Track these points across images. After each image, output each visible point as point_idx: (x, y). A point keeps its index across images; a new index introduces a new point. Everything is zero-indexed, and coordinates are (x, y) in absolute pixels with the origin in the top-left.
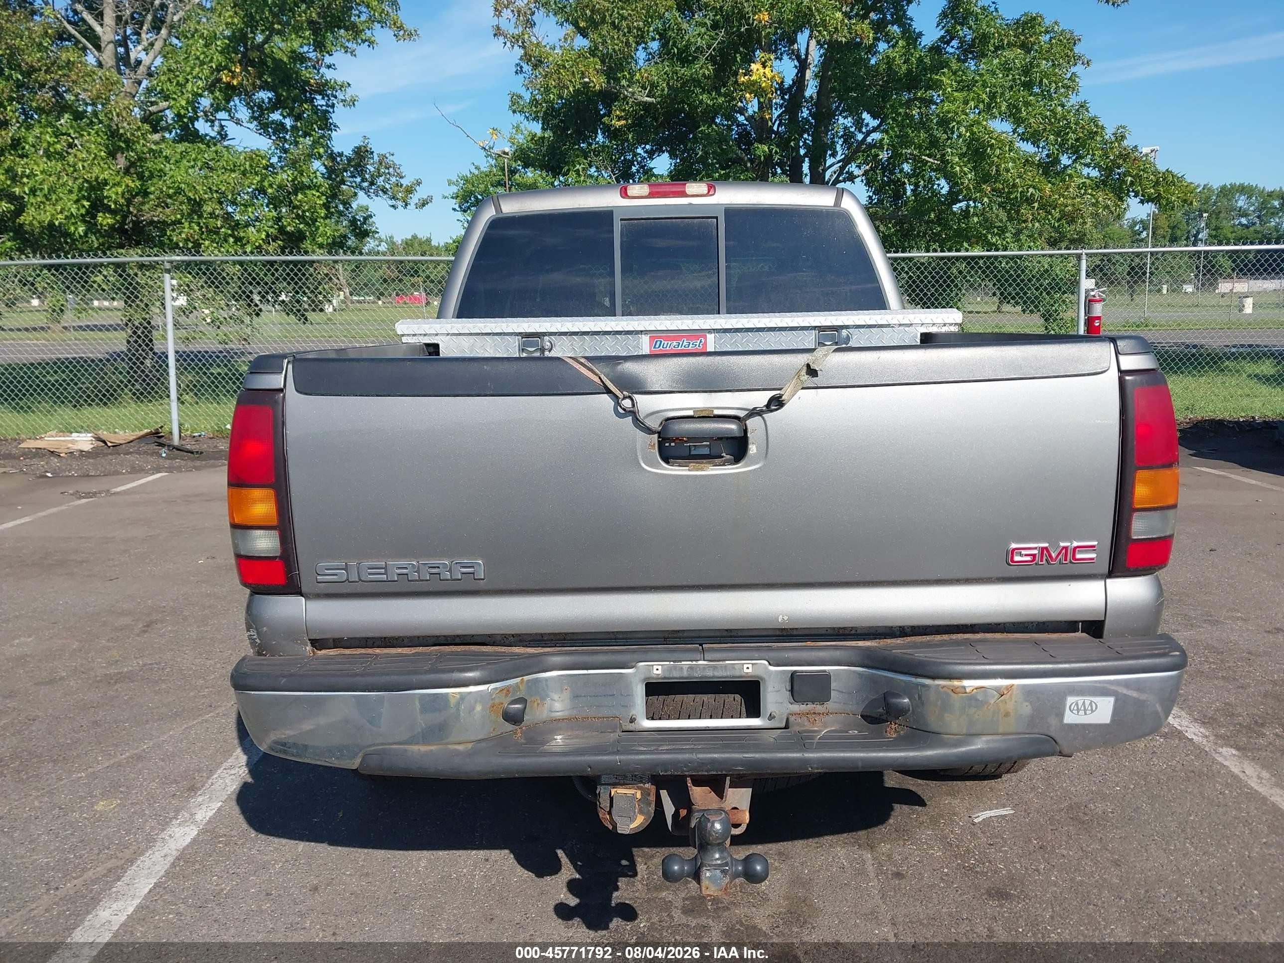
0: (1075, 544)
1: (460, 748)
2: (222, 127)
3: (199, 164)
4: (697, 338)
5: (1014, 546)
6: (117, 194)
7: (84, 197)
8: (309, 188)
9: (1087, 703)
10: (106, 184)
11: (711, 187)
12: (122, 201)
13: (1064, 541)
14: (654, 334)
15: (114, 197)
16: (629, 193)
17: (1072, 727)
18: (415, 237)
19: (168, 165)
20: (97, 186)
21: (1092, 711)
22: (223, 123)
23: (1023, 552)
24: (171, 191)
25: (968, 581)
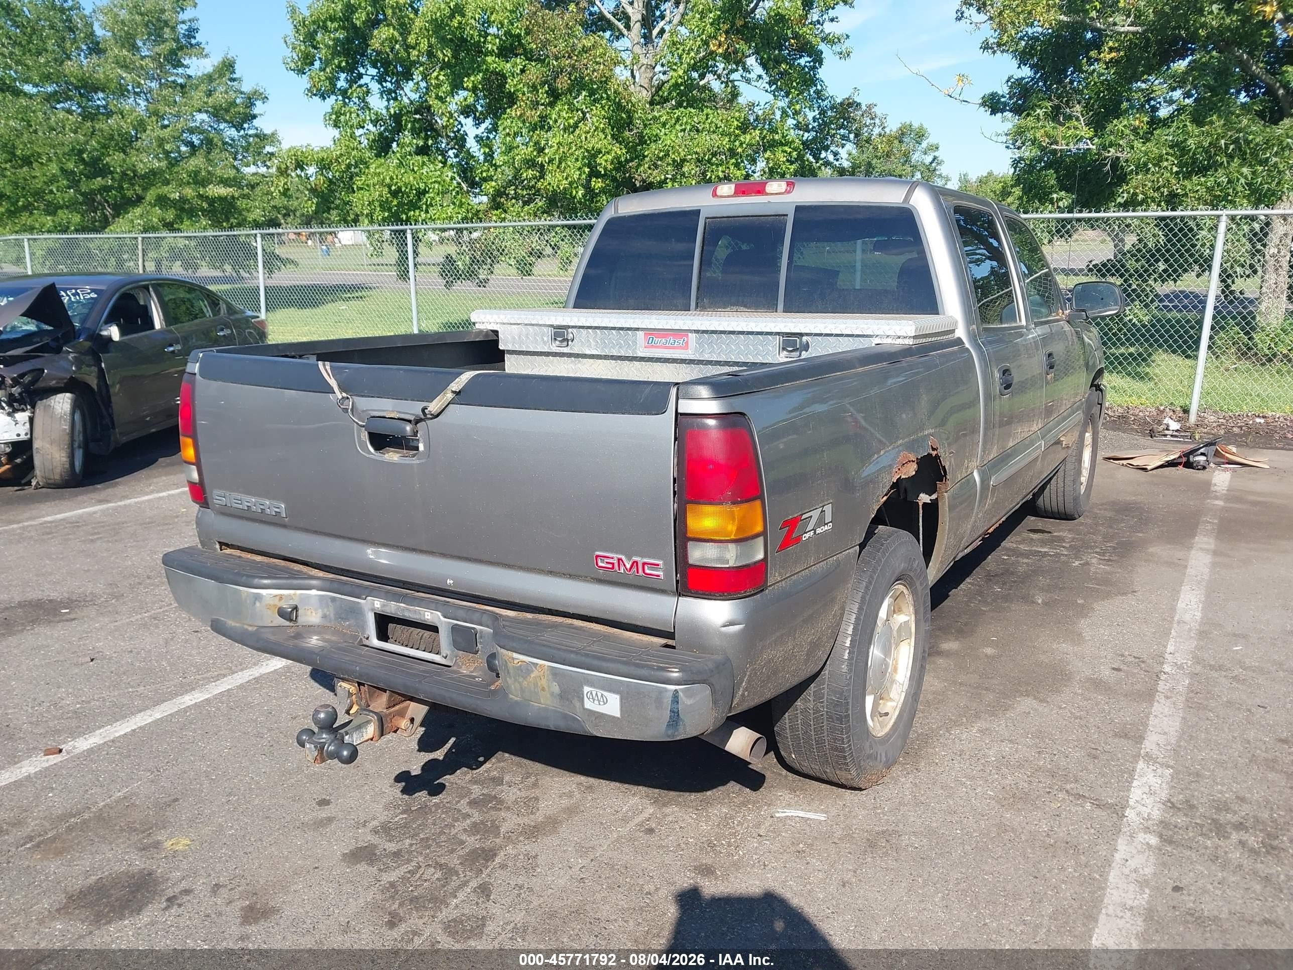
0: (646, 560)
1: (250, 629)
2: (734, 87)
3: (688, 127)
4: (681, 337)
5: (598, 553)
6: (606, 161)
7: (584, 165)
8: (782, 144)
9: (599, 695)
10: (600, 152)
11: (790, 184)
12: (609, 167)
13: (637, 555)
14: (651, 332)
15: (604, 163)
16: (719, 192)
17: (591, 712)
18: (990, 174)
19: (663, 130)
20: (593, 154)
21: (605, 704)
22: (736, 83)
23: (606, 560)
24: (661, 154)
25: (572, 576)
